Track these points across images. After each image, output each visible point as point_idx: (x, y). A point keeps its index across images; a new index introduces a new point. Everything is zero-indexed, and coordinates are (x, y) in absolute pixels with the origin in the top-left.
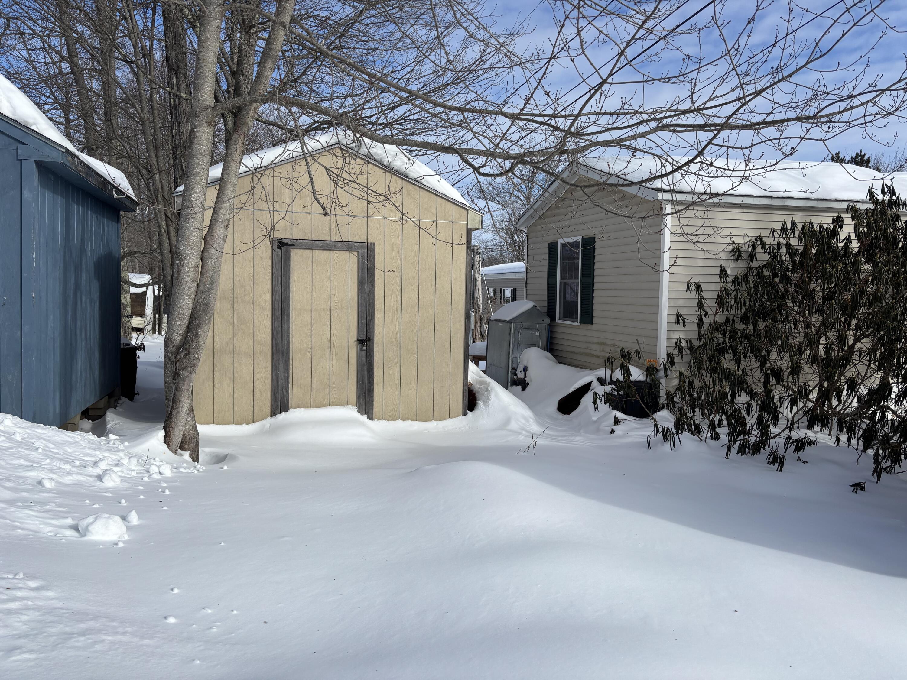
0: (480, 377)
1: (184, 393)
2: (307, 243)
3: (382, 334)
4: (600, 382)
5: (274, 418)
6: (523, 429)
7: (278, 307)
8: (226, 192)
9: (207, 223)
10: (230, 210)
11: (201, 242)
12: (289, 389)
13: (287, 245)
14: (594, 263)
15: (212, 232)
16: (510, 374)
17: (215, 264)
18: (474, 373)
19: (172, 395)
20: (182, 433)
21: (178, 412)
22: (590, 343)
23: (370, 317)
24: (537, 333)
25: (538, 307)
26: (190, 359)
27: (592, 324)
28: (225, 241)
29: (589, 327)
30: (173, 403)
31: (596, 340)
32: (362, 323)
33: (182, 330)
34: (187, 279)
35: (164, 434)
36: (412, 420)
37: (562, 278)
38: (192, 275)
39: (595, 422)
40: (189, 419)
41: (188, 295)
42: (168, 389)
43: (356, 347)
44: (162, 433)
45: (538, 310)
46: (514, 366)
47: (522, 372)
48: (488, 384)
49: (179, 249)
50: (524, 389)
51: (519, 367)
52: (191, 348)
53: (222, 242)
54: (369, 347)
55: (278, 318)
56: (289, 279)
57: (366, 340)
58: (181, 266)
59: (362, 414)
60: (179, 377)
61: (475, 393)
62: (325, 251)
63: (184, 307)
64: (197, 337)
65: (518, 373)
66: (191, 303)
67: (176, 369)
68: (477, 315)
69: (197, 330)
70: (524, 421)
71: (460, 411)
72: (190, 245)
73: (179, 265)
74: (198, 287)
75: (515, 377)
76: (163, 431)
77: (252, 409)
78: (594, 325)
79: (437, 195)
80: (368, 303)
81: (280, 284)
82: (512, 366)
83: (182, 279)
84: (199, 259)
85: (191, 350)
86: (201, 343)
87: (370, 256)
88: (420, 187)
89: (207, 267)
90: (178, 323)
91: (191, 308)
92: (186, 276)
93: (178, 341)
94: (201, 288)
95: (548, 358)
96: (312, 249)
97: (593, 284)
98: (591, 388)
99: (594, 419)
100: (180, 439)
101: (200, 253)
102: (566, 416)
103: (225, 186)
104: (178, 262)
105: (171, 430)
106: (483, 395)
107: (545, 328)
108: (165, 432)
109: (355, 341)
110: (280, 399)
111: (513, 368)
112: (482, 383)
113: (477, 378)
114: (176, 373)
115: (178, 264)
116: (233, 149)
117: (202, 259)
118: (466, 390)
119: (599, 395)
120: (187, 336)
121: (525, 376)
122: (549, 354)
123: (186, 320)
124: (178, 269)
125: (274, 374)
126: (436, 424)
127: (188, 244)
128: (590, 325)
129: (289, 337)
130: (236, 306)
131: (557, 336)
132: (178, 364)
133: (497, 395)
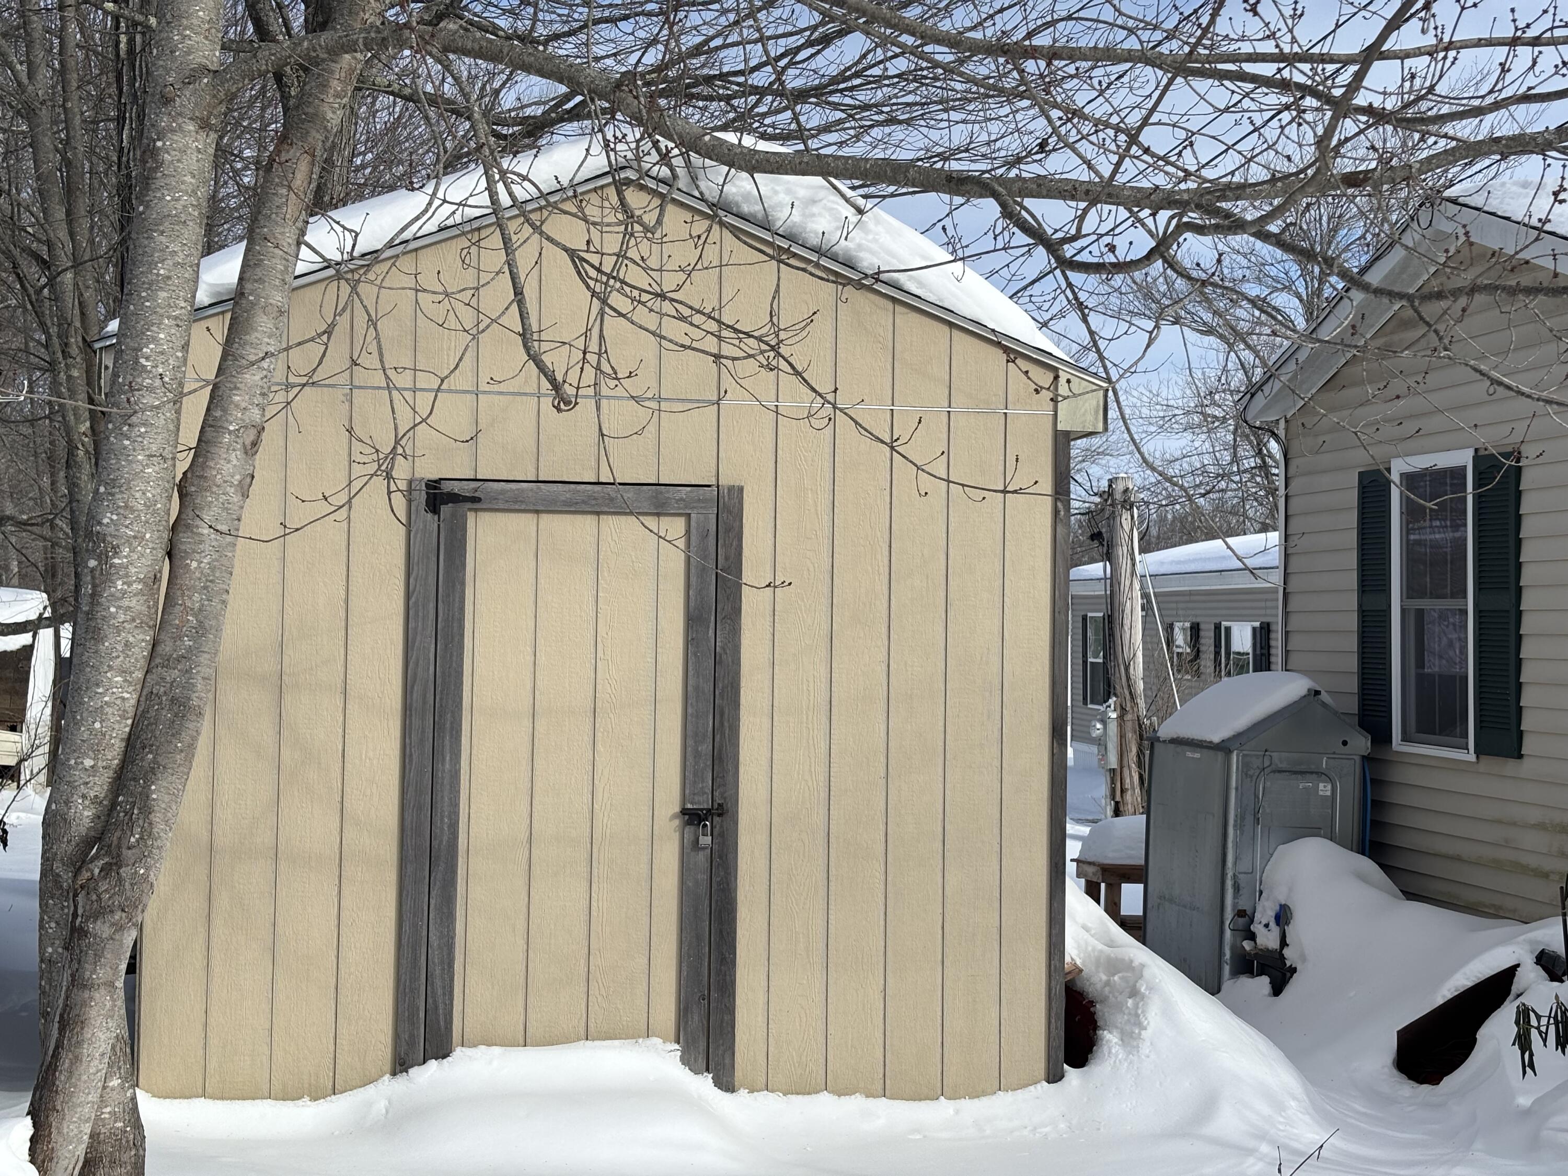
0: (1111, 944)
1: (97, 995)
2: (523, 490)
3: (763, 794)
4: (1545, 969)
5: (402, 1079)
6: (1262, 1136)
7: (424, 703)
8: (253, 337)
9: (190, 435)
10: (263, 395)
11: (170, 498)
12: (452, 980)
13: (454, 498)
14: (1519, 542)
15: (204, 466)
16: (1228, 933)
17: (213, 569)
18: (1086, 929)
19: (61, 1002)
20: (87, 1129)
21: (77, 1059)
22: (1514, 824)
23: (723, 734)
24: (1325, 789)
25: (1325, 697)
26: (120, 880)
27: (1520, 756)
28: (245, 495)
29: (1510, 766)
30: (62, 1030)
31: (1535, 815)
32: (697, 755)
33: (99, 785)
34: (122, 617)
35: (30, 1131)
36: (869, 1095)
37: (1411, 590)
38: (136, 604)
39: (1527, 1113)
40: (115, 1082)
41: (123, 672)
42: (50, 981)
43: (676, 837)
44: (25, 1128)
45: (1324, 705)
46: (1244, 904)
47: (1273, 925)
48: (1136, 971)
49: (100, 523)
50: (1277, 989)
51: (1259, 909)
52: (124, 844)
53: (235, 499)
54: (722, 835)
55: (422, 741)
56: (462, 609)
57: (709, 810)
58: (103, 577)
59: (696, 1072)
60: (84, 943)
61: (1092, 1003)
62: (579, 518)
63: (109, 710)
64: (147, 810)
65: (1257, 928)
66: (130, 697)
67: (75, 915)
68: (1129, 717)
69: (147, 786)
70: (1266, 1110)
71: (1040, 1066)
72: (132, 510)
73: (97, 573)
74: (155, 644)
75: (1247, 945)
76: (28, 1121)
77: (332, 1048)
78: (1526, 760)
79: (951, 325)
80: (720, 685)
81: (431, 630)
82: (1235, 905)
83: (104, 618)
84: (161, 553)
85: (125, 851)
86: (159, 827)
87: (728, 530)
88: (894, 300)
89: (186, 581)
90: (88, 763)
91: (131, 714)
92: (119, 607)
93: (87, 822)
94: (166, 648)
95: (1363, 878)
96: (537, 512)
97: (1519, 614)
98: (1515, 989)
99: (1524, 1101)
100: (81, 1151)
101: (166, 535)
102: (1425, 1089)
103: (247, 319)
104: (92, 563)
105: (54, 1120)
106: (1120, 1007)
107: (1351, 770)
108: (35, 1125)
109: (674, 817)
110: (422, 1015)
111: (1241, 913)
112: (1115, 965)
113: (1100, 946)
114: (73, 929)
115: (93, 570)
116: (278, 201)
117: (170, 554)
118: (1060, 990)
119: (1538, 1017)
120: (114, 804)
121: (1284, 943)
122: (1367, 864)
123: (113, 754)
124: (94, 586)
125: (406, 927)
126: (951, 1112)
127: (126, 507)
128: (1511, 763)
129: (457, 805)
130: (288, 698)
131: (1397, 797)
132: (81, 899)
133: (1168, 1012)
